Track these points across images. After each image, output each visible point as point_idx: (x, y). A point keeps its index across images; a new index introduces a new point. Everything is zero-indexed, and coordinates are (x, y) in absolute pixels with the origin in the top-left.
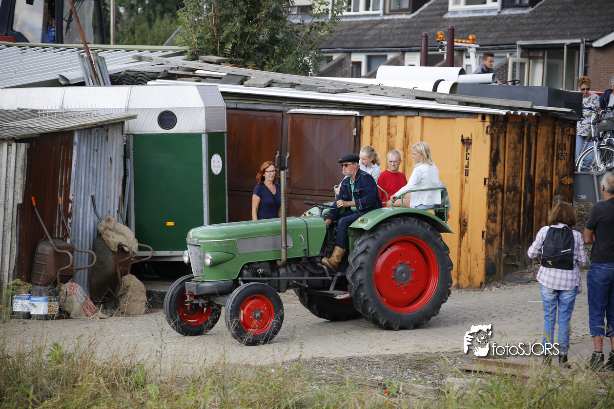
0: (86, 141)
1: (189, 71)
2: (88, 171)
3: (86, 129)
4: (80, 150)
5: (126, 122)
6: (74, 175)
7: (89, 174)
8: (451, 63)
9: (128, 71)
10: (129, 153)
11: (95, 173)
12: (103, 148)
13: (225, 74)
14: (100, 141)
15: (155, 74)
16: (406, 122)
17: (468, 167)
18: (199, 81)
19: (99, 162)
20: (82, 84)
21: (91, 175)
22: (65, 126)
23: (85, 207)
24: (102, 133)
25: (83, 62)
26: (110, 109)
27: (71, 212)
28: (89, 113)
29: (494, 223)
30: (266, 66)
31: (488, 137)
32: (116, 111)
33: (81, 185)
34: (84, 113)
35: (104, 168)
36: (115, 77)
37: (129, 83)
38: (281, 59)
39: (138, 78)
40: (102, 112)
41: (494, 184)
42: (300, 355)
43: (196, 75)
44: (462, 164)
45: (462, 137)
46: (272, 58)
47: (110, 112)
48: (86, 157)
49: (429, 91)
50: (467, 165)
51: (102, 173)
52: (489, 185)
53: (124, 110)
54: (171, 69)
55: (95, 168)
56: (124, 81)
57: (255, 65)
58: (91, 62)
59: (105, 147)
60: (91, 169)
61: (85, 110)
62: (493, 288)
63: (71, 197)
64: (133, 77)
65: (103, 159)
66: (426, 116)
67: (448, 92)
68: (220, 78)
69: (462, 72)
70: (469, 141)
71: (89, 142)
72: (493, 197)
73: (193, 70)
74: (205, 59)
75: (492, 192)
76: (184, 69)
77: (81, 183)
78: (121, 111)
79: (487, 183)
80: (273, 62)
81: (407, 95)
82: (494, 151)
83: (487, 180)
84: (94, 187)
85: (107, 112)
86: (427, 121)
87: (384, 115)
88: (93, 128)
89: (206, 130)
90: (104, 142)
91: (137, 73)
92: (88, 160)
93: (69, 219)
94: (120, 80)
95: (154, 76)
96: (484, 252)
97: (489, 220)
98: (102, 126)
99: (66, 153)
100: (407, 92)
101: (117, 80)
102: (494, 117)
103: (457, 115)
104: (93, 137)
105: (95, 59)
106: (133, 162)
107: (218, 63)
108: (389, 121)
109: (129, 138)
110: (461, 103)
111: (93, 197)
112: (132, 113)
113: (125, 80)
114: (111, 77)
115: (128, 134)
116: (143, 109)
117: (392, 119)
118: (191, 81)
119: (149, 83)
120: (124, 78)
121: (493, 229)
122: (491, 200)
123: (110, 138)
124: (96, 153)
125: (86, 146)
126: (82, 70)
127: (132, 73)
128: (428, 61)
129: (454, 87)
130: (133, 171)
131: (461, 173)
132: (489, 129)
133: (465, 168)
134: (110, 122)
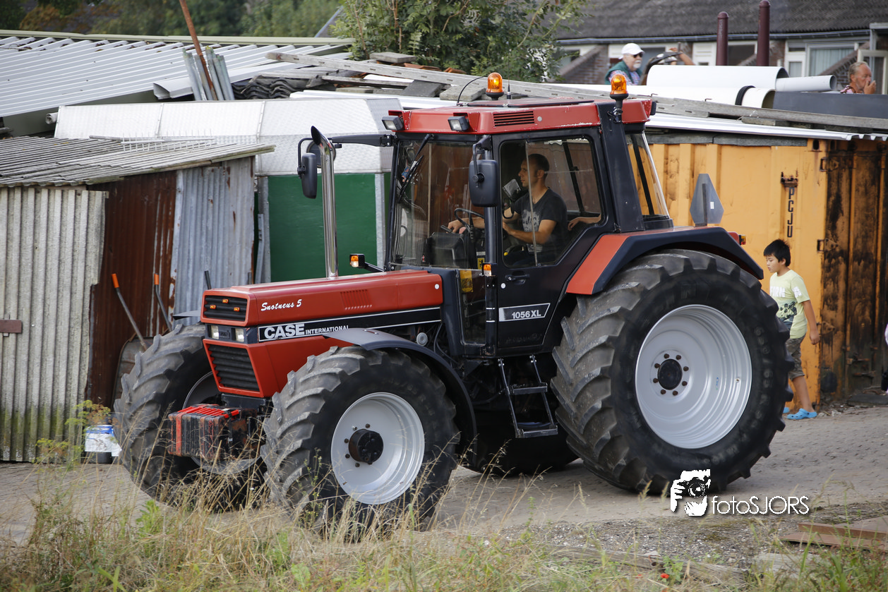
0: (195, 186)
1: (355, 77)
2: (198, 233)
3: (195, 168)
4: (186, 201)
5: (257, 157)
6: (178, 239)
7: (201, 238)
8: (765, 60)
9: (260, 77)
10: (262, 205)
11: (210, 237)
12: (222, 197)
13: (412, 81)
14: (217, 187)
15: (303, 82)
16: (693, 153)
17: (791, 224)
18: (371, 92)
19: (216, 219)
20: (190, 98)
21: (204, 239)
22: (164, 164)
23: (195, 290)
24: (220, 175)
25: (191, 63)
26: (233, 137)
27: (173, 297)
28: (201, 144)
29: (833, 310)
30: (475, 68)
31: (823, 176)
32: (241, 140)
33: (189, 256)
34: (193, 143)
35: (224, 228)
36: (240, 86)
37: (261, 96)
38: (499, 57)
39: (276, 89)
40: (220, 142)
41: (833, 250)
42: (530, 519)
43: (366, 82)
44: (782, 218)
45: (782, 175)
46: (484, 54)
47: (233, 141)
48: (196, 212)
49: (729, 104)
50: (790, 219)
51: (221, 236)
52: (825, 252)
53: (255, 137)
54: (327, 74)
55: (210, 228)
56: (254, 93)
57: (457, 67)
58: (204, 64)
59: (225, 196)
60: (204, 231)
61: (195, 139)
62: (833, 413)
63: (173, 274)
64: (268, 86)
65: (222, 214)
66: (724, 143)
67: (760, 106)
68: (403, 87)
69: (782, 74)
70: (793, 182)
71: (201, 189)
72: (832, 270)
73: (361, 75)
74: (380, 58)
75: (830, 261)
76: (347, 73)
77: (189, 253)
78: (250, 140)
79: (821, 248)
80: (485, 61)
81: (695, 111)
82: (833, 198)
83: (822, 244)
84: (209, 258)
85: (228, 141)
86: (726, 150)
87: (658, 142)
88: (206, 166)
89: (382, 169)
90: (223, 187)
91: (274, 80)
92: (199, 216)
93: (170, 308)
94: (248, 92)
95: (301, 86)
96: (818, 356)
97: (826, 306)
98: (220, 164)
99: (164, 206)
100: (695, 106)
101: (244, 91)
102: (831, 143)
103: (773, 141)
104: (206, 180)
105: (210, 59)
106: (268, 219)
107: (401, 63)
108: (667, 152)
109: (262, 181)
110: (780, 123)
111: (206, 274)
112: (267, 144)
113: (256, 91)
114: (234, 86)
115: (261, 176)
116: (284, 137)
117: (672, 149)
118: (357, 92)
119: (292, 95)
120: (254, 88)
121: (832, 320)
122: (828, 275)
123: (232, 182)
124: (211, 205)
125: (195, 195)
126: (190, 76)
127: (266, 80)
128: (729, 57)
129: (770, 98)
130: (268, 234)
131: (780, 233)
132: (824, 163)
133: (787, 225)
134: (232, 158)
